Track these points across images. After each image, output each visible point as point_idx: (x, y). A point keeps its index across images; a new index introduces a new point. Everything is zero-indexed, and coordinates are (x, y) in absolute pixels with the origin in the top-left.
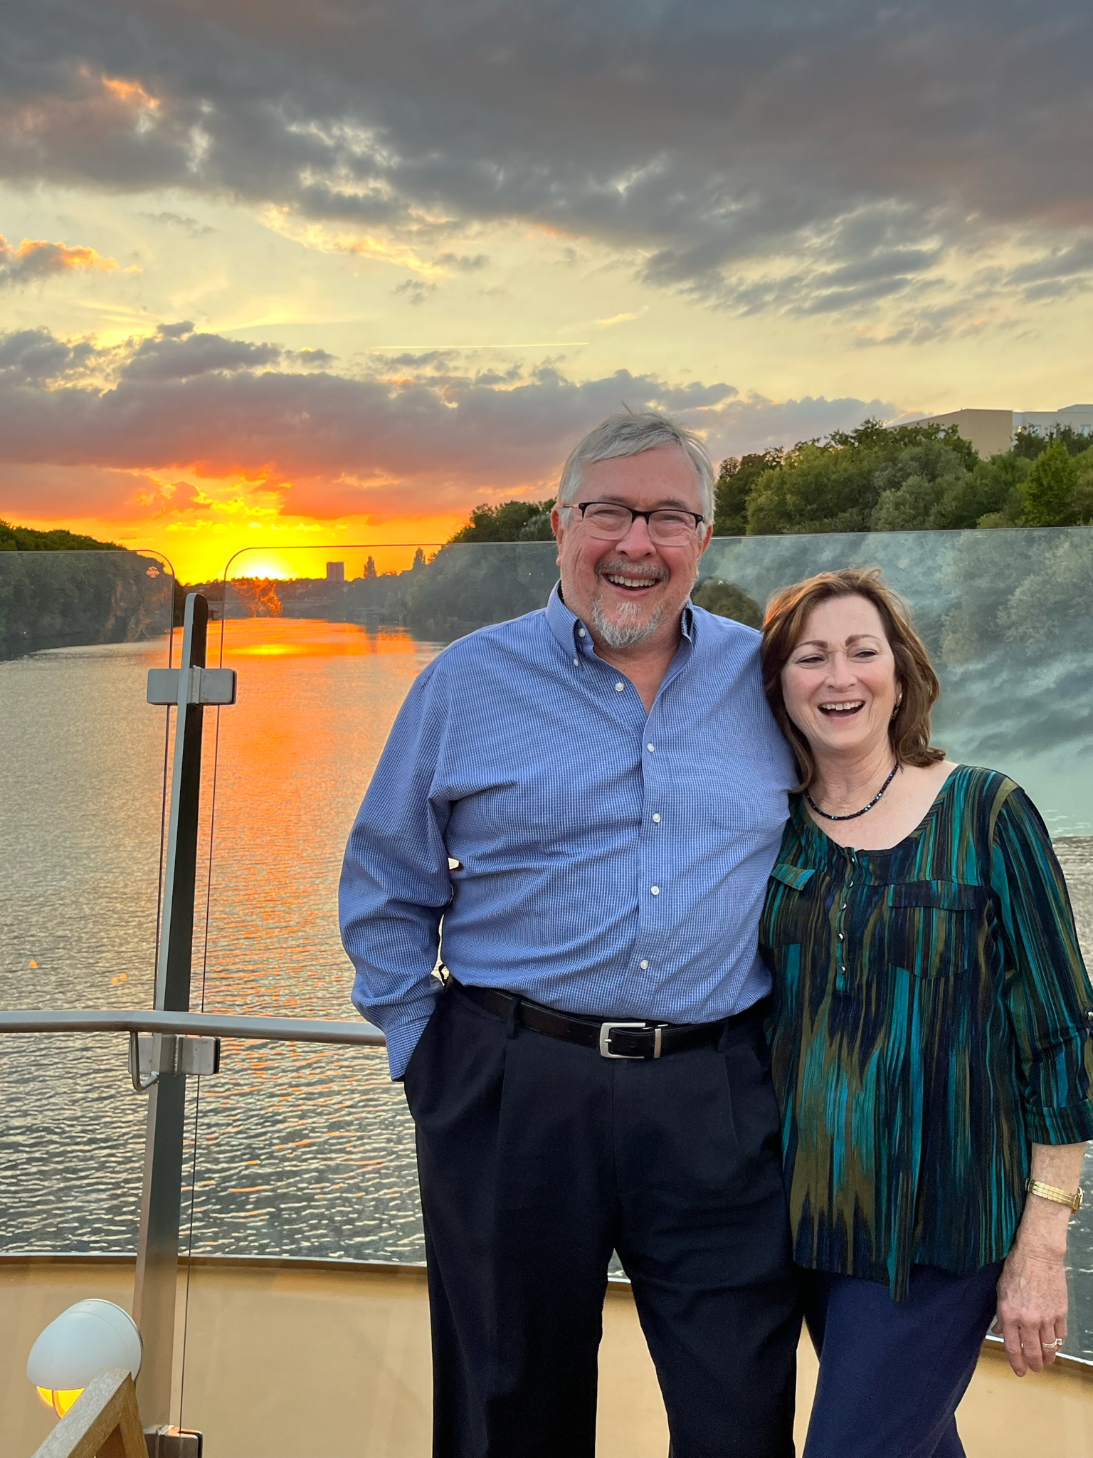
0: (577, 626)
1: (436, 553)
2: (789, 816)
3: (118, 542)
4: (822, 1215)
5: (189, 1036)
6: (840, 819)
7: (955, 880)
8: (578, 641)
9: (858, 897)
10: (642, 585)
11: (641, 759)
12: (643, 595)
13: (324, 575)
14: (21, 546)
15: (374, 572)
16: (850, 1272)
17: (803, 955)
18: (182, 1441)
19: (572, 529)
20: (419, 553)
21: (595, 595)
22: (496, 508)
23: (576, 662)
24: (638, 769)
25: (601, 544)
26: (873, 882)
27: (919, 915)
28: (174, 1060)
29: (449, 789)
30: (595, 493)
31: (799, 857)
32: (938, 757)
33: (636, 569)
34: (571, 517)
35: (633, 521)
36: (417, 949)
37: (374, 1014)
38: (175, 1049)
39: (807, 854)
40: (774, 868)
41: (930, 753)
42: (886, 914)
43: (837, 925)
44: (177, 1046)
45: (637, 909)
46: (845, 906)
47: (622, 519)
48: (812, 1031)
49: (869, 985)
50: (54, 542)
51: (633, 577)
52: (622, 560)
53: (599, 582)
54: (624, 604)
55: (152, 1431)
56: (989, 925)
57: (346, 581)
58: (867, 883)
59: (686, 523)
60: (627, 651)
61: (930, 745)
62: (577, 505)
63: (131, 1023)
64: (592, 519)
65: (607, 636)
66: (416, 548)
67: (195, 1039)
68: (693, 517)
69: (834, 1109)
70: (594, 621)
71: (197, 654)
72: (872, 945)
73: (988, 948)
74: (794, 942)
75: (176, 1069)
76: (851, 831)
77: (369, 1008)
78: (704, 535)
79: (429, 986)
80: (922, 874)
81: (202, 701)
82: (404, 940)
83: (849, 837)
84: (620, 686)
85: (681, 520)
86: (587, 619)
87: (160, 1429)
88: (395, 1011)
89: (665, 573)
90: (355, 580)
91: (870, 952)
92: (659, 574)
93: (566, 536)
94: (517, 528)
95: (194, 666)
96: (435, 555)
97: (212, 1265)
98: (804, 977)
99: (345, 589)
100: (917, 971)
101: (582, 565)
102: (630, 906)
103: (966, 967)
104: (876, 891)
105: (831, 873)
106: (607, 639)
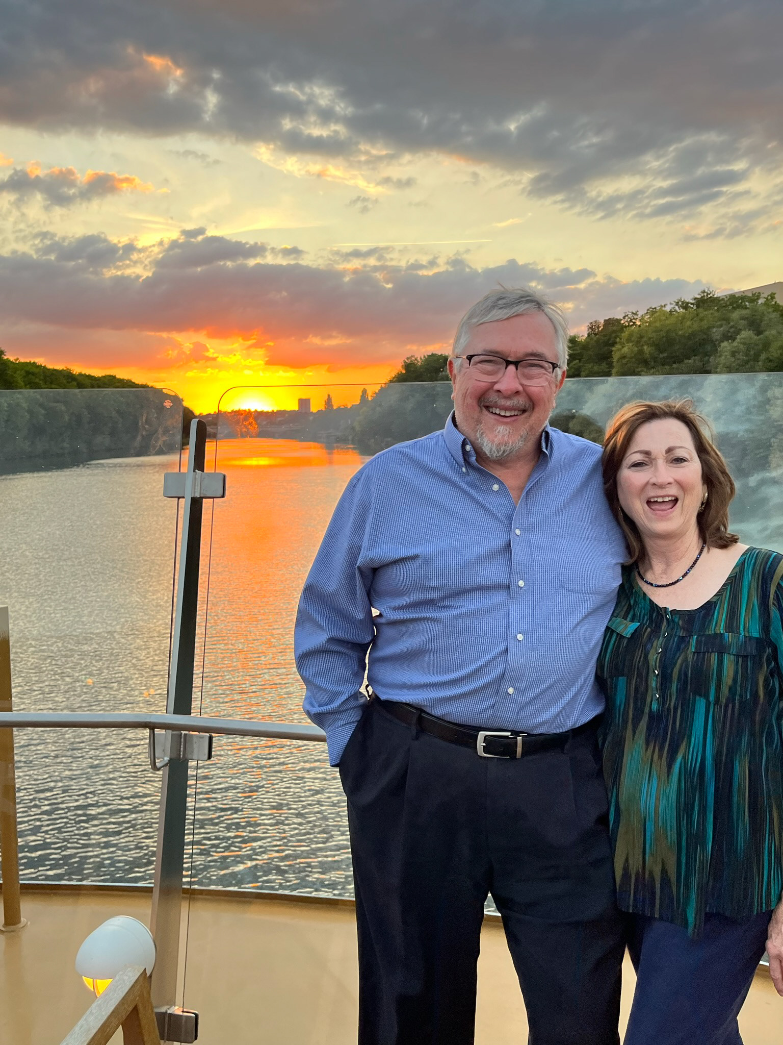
0: (464, 444)
1: (377, 391)
2: (621, 582)
3: (150, 384)
4: (637, 874)
5: (191, 733)
6: (659, 586)
7: (742, 633)
8: (465, 453)
9: (670, 644)
10: (513, 414)
11: (510, 540)
12: (514, 421)
13: (296, 408)
14: (80, 386)
15: (332, 406)
16: (657, 916)
17: (629, 683)
18: (184, 1019)
19: (462, 373)
20: (365, 392)
21: (479, 422)
22: (421, 358)
23: (464, 469)
24: (508, 547)
25: (483, 385)
26: (682, 633)
27: (714, 658)
28: (180, 750)
29: (372, 560)
30: (479, 347)
31: (629, 614)
32: (734, 540)
33: (509, 403)
34: (461, 366)
35: (506, 368)
36: (349, 674)
37: (319, 719)
38: (181, 742)
39: (634, 611)
40: (609, 622)
41: (728, 538)
42: (690, 657)
43: (654, 664)
44: (182, 740)
45: (507, 650)
46: (660, 650)
47: (499, 366)
48: (633, 739)
49: (675, 709)
50: (105, 384)
51: (506, 409)
52: (498, 396)
53: (481, 411)
54: (499, 428)
55: (163, 1010)
56: (768, 668)
57: (312, 412)
58: (677, 634)
59: (546, 369)
60: (502, 462)
61: (728, 531)
62: (465, 357)
63: (150, 722)
64: (476, 366)
65: (486, 450)
66: (362, 388)
67: (195, 735)
68: (550, 365)
69: (646, 798)
70: (478, 440)
71: (199, 462)
72: (679, 679)
73: (766, 681)
74: (622, 675)
75: (181, 756)
76: (667, 595)
77: (315, 714)
78: (560, 377)
79: (358, 700)
80: (717, 628)
81: (202, 496)
82: (339, 667)
83: (665, 599)
84: (496, 487)
85: (542, 367)
86: (472, 438)
87: (169, 1009)
88: (333, 717)
89: (530, 405)
90: (318, 411)
91: (677, 685)
92: (525, 406)
93: (458, 379)
94: (436, 373)
95: (196, 471)
96: (376, 393)
97: (206, 895)
98: (629, 700)
99: (311, 418)
100: (712, 698)
101: (469, 401)
102: (502, 647)
103: (749, 697)
104: (684, 641)
105: (652, 625)
106: (487, 452)
